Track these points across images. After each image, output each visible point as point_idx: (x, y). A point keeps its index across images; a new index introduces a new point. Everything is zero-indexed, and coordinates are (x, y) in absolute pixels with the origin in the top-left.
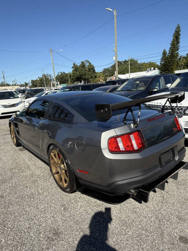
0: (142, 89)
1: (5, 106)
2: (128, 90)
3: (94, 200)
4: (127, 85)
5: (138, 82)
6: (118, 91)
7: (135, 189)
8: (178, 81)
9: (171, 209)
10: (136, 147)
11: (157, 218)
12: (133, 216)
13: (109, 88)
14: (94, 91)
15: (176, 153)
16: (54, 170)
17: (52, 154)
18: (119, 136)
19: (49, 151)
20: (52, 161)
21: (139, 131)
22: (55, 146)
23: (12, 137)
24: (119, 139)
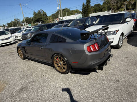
1: (3, 40)
3: (78, 75)
5: (78, 21)
6: (69, 26)
7: (98, 66)
8: (98, 20)
10: (97, 49)
11: (106, 76)
12: (96, 77)
15: (109, 51)
16: (56, 66)
17: (55, 58)
18: (90, 45)
19: (52, 57)
20: (55, 62)
21: (97, 43)
22: (57, 54)
23: (20, 55)
24: (91, 47)
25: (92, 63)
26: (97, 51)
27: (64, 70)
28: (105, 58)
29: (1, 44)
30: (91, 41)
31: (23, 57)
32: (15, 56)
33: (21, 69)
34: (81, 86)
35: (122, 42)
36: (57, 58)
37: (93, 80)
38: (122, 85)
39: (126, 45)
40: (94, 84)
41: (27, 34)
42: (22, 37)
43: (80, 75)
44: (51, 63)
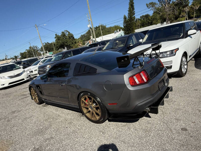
0: (122, 46)
1: (11, 77)
2: (112, 48)
3: (120, 123)
4: (109, 45)
5: (118, 41)
6: (104, 50)
7: (149, 107)
8: (147, 36)
9: (170, 116)
10: (145, 80)
11: (164, 123)
12: (149, 126)
13: (96, 49)
14: (83, 53)
15: (165, 81)
16: (85, 111)
17: (83, 99)
18: (134, 75)
19: (79, 98)
20: (82, 105)
21: (144, 70)
22: (86, 92)
23: (34, 98)
24: (135, 77)
25: (139, 103)
26: (145, 83)
27: (98, 118)
28: (160, 93)
29: (10, 84)
30: (135, 68)
31: (38, 101)
32: (28, 100)
33: (34, 119)
34: (124, 143)
35: (186, 67)
36: (85, 99)
37: (144, 130)
38: (191, 137)
39: (192, 71)
40: (146, 137)
41: (46, 66)
42: (39, 71)
43: (123, 123)
44: (78, 107)
